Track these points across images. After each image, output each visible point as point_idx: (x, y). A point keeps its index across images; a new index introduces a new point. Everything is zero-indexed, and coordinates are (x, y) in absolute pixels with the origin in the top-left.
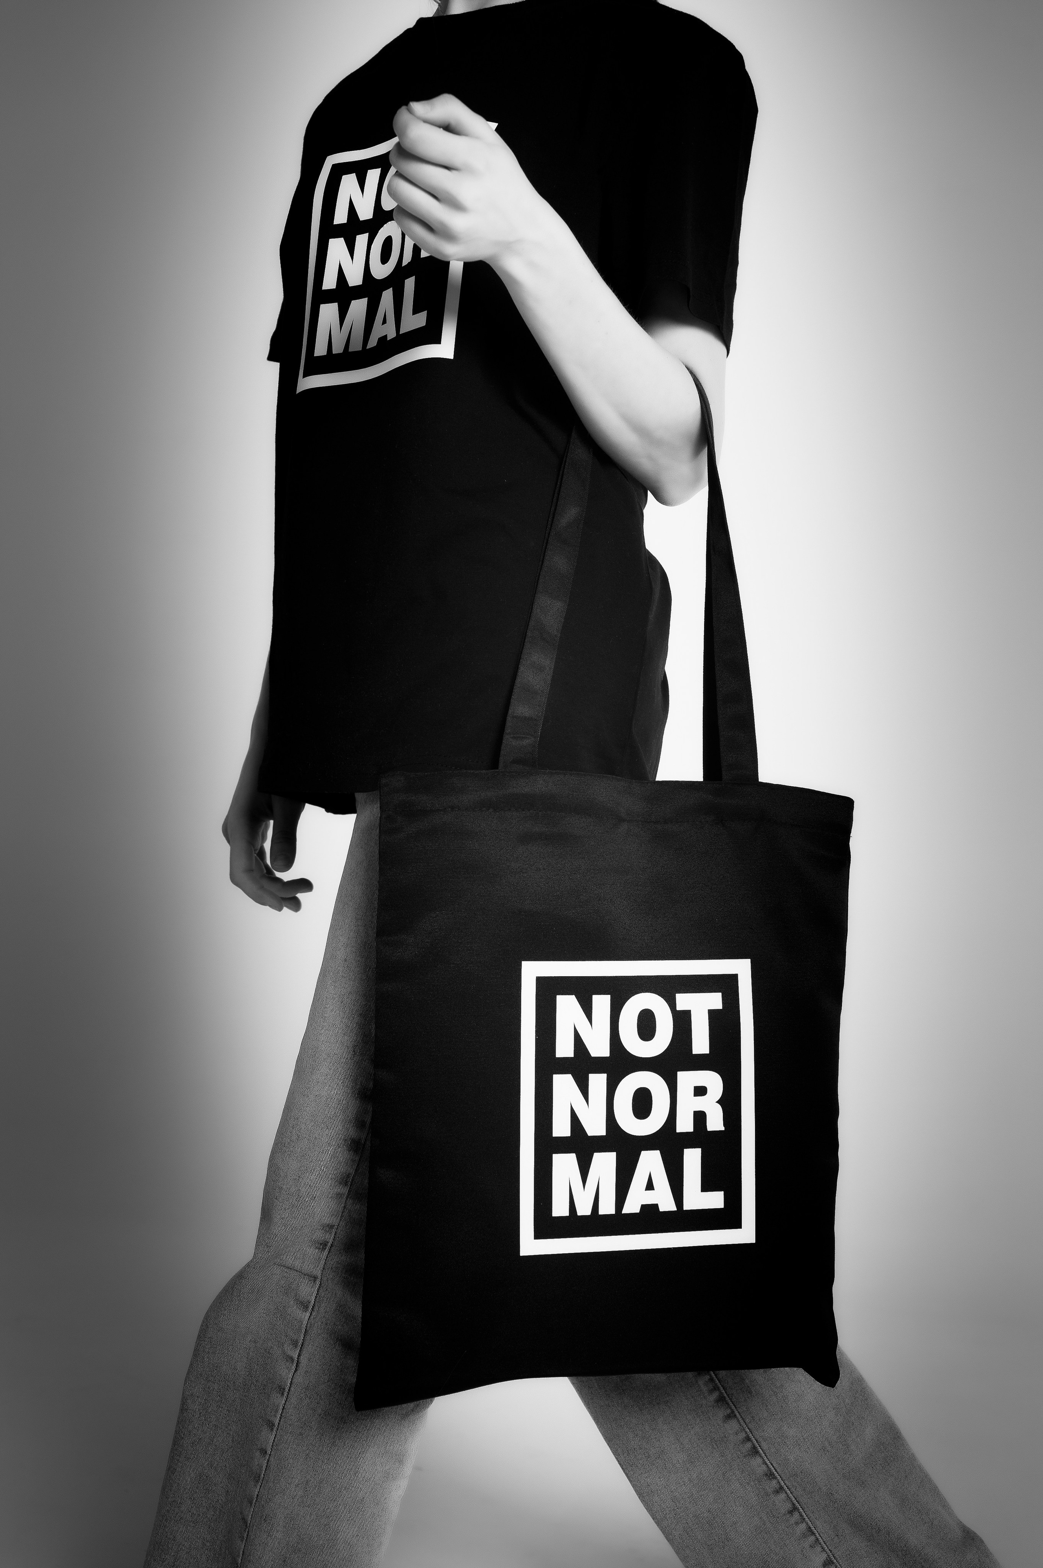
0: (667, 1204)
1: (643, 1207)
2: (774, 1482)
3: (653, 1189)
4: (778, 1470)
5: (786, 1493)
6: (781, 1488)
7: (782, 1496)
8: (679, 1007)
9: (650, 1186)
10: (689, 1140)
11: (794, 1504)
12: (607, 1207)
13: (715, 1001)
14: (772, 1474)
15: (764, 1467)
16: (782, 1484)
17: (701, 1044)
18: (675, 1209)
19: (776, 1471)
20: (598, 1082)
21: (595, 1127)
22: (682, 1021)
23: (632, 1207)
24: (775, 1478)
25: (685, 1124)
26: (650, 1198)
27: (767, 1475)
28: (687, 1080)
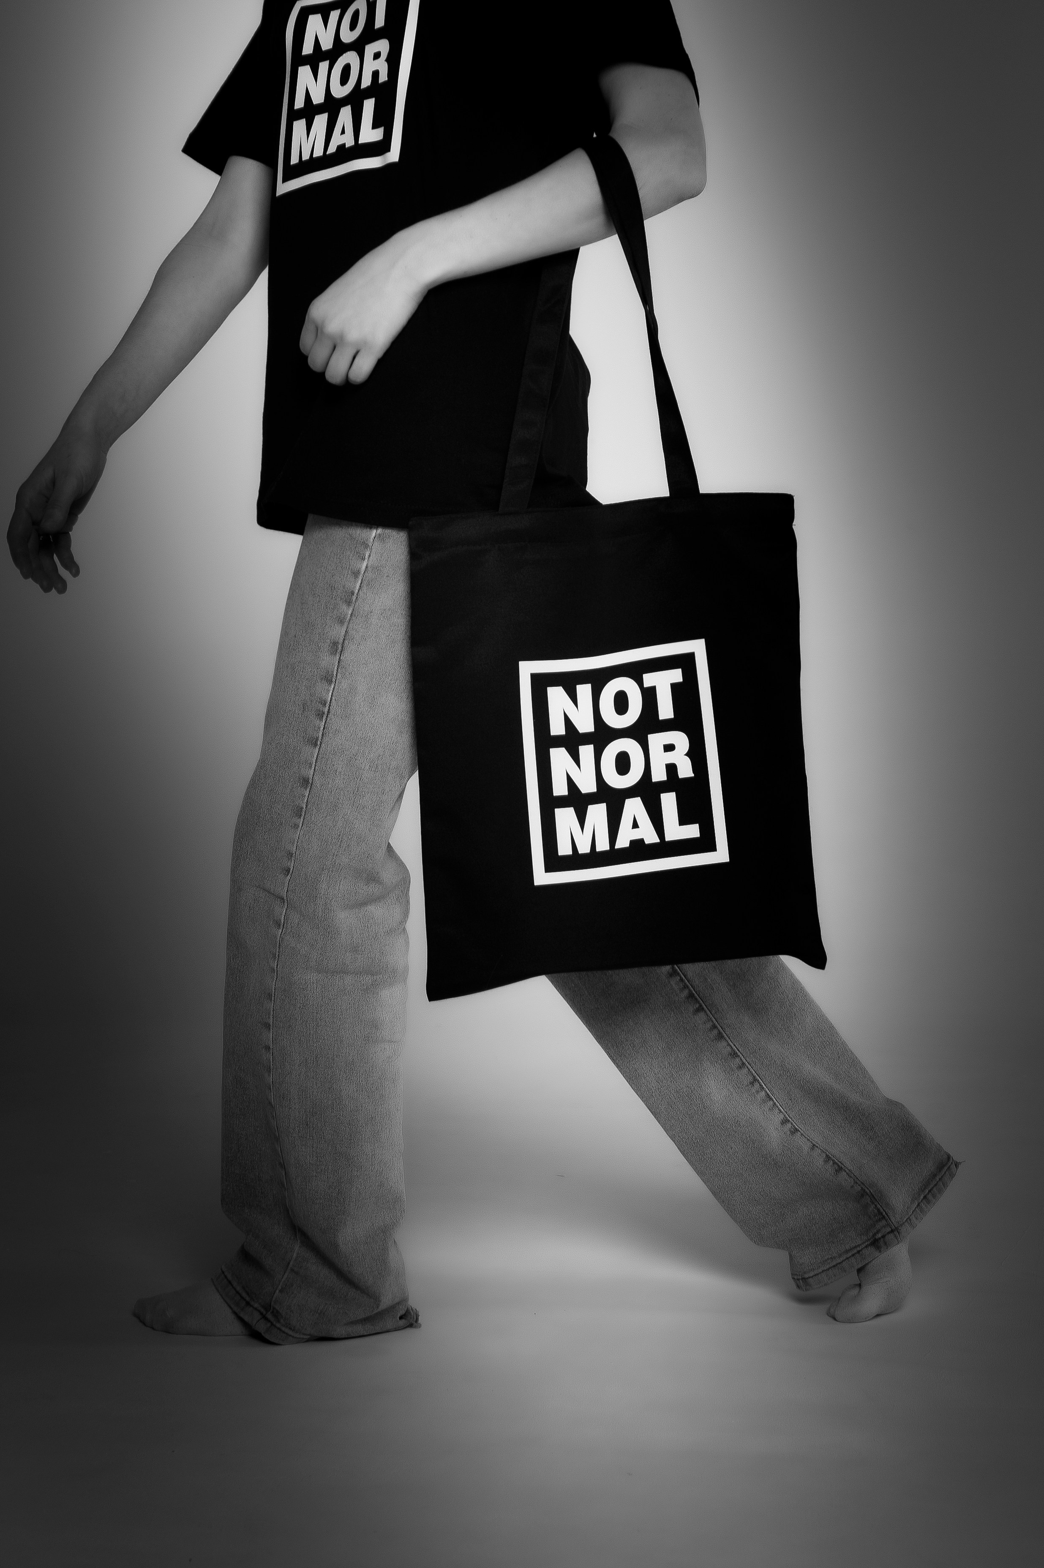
0: (651, 837)
1: (632, 842)
2: (737, 1060)
3: (638, 827)
4: (740, 1050)
5: (748, 1068)
6: (743, 1064)
7: (745, 1071)
8: (646, 685)
9: (635, 825)
10: (664, 787)
11: (754, 1077)
12: (603, 845)
13: (676, 676)
14: (735, 1053)
15: (729, 1048)
16: (744, 1061)
17: (666, 710)
18: (658, 840)
19: (738, 1050)
20: (587, 752)
21: (587, 785)
22: (649, 695)
23: (622, 842)
24: (739, 1056)
25: (659, 775)
26: (636, 835)
27: (731, 1054)
28: (656, 740)
